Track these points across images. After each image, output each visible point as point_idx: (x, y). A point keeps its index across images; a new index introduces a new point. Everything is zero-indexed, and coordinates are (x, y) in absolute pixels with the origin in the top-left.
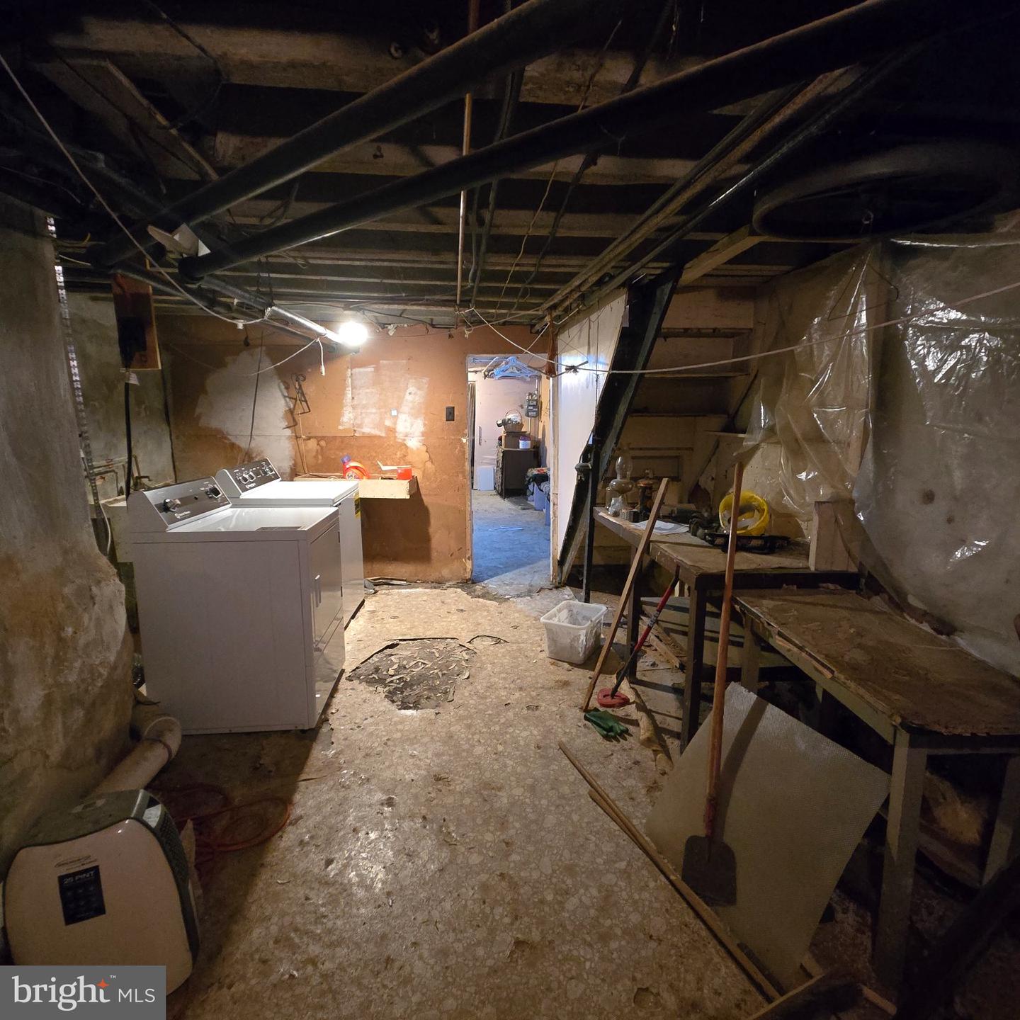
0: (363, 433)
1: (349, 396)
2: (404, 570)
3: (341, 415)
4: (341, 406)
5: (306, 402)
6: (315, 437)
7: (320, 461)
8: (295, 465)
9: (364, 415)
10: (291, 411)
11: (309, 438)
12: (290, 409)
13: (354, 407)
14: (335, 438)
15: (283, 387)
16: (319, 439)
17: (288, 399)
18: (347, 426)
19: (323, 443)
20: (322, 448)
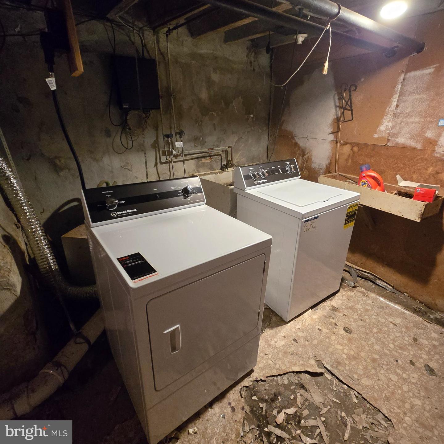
0: (397, 143)
1: (394, 103)
2: (394, 278)
3: (380, 123)
4: (382, 114)
5: (352, 110)
6: (351, 143)
7: (349, 164)
8: (330, 164)
9: (403, 124)
10: (338, 120)
11: (346, 144)
12: (338, 118)
13: (395, 116)
14: (367, 145)
15: (337, 97)
16: (353, 145)
17: (338, 109)
18: (383, 135)
19: (356, 149)
20: (354, 153)
